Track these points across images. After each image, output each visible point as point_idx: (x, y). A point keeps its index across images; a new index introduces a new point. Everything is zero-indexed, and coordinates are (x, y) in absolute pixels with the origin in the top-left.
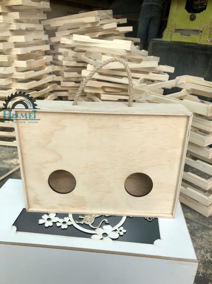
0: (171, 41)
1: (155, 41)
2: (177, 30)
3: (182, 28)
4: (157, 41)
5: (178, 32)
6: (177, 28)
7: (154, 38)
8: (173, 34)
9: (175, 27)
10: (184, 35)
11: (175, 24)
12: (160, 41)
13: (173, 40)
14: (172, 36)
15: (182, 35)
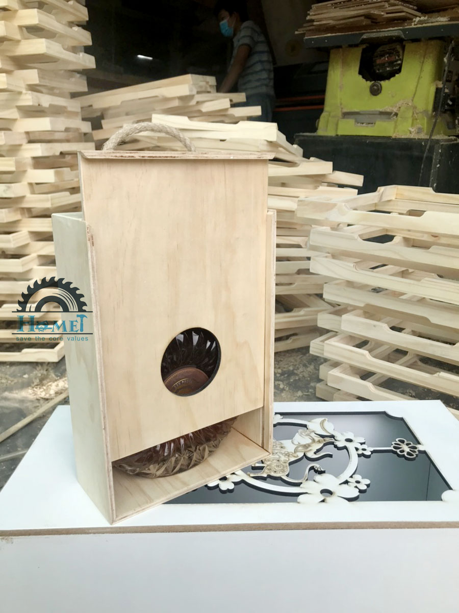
0: (337, 135)
1: (302, 138)
2: (346, 115)
3: (356, 110)
4: (307, 136)
5: (348, 118)
6: (345, 110)
7: (299, 133)
8: (339, 122)
9: (342, 108)
10: (363, 123)
11: (341, 104)
12: (314, 136)
13: (340, 133)
14: (337, 125)
15: (358, 123)
